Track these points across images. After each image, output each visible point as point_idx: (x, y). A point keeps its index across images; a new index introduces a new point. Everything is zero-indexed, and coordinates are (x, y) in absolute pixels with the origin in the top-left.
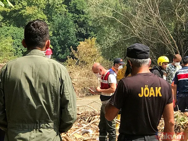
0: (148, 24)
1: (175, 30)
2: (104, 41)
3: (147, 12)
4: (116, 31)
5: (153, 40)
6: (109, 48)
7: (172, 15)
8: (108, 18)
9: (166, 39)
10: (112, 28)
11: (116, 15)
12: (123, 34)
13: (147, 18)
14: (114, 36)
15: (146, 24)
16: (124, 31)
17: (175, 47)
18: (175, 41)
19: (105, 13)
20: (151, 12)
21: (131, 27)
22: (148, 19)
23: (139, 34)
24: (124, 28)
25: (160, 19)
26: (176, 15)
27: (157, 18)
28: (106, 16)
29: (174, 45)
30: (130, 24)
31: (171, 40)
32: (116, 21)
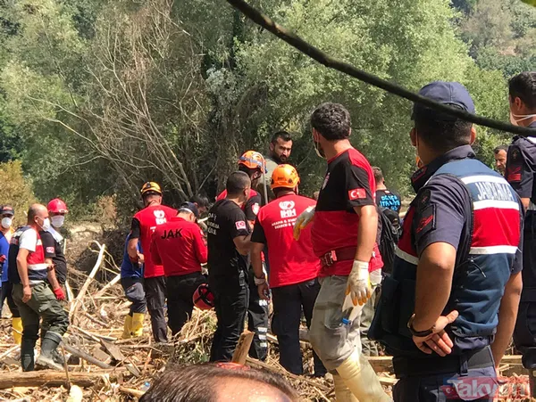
0: (127, 131)
1: (181, 142)
2: (41, 168)
3: (123, 109)
4: (64, 147)
5: (136, 162)
6: (52, 180)
7: (174, 112)
8: (47, 123)
9: (163, 158)
10: (56, 142)
11: (62, 115)
12: (78, 152)
13: (123, 120)
14: (60, 158)
15: (123, 132)
16: (80, 148)
17: (182, 176)
18: (180, 164)
19: (41, 114)
20: (132, 109)
21: (94, 138)
22: (126, 122)
23: (110, 152)
24: (79, 140)
25: (150, 121)
26: (180, 112)
27: (144, 121)
28: (43, 120)
29: (178, 171)
30: (90, 132)
31: (174, 162)
32: (63, 129)
